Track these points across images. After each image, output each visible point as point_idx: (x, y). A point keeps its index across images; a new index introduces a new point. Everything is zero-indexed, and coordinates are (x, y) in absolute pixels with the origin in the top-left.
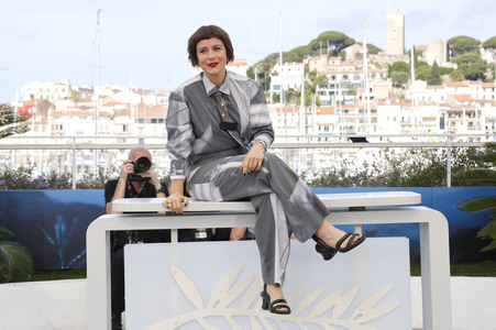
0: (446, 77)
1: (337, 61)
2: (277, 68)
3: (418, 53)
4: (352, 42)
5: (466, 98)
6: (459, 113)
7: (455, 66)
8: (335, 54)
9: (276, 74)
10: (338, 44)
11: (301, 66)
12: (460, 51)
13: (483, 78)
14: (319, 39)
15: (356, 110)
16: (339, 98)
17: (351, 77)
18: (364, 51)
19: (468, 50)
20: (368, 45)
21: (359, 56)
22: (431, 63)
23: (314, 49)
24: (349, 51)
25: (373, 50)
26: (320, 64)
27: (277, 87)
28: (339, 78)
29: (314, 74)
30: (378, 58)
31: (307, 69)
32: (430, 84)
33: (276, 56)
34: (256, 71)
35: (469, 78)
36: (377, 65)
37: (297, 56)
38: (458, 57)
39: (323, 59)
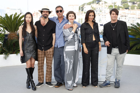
0: (121, 9)
1: (98, 5)
3: (115, 3)
4: (101, 1)
5: (125, 13)
6: (123, 16)
7: (123, 6)
8: (98, 3)
9: (85, 7)
10: (98, 1)
11: (90, 6)
12: (124, 3)
13: (128, 9)
16: (98, 13)
17: (101, 8)
18: (103, 3)
19: (126, 3)
21: (102, 4)
22: (118, 6)
23: (93, 2)
24: (100, 3)
25: (106, 3)
27: (85, 10)
28: (98, 9)
29: (93, 8)
30: (106, 4)
31: (91, 7)
33: (85, 4)
34: (81, 7)
35: (125, 9)
36: (106, 6)
37: (89, 4)
38: (123, 4)
39: (95, 4)
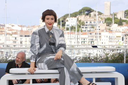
0: (124, 23)
1: (88, 17)
2: (68, 19)
3: (115, 15)
4: (93, 11)
7: (127, 19)
8: (87, 14)
9: (67, 21)
10: (88, 11)
11: (76, 19)
14: (82, 9)
15: (94, 34)
16: (89, 29)
17: (92, 22)
18: (97, 14)
20: (98, 12)
21: (95, 15)
22: (119, 18)
23: (80, 13)
24: (92, 14)
25: (100, 13)
26: (82, 18)
27: (68, 25)
28: (89, 22)
29: (80, 21)
30: (101, 16)
31: (78, 19)
32: (119, 25)
33: (68, 15)
36: (101, 18)
37: (74, 15)
39: (83, 16)
